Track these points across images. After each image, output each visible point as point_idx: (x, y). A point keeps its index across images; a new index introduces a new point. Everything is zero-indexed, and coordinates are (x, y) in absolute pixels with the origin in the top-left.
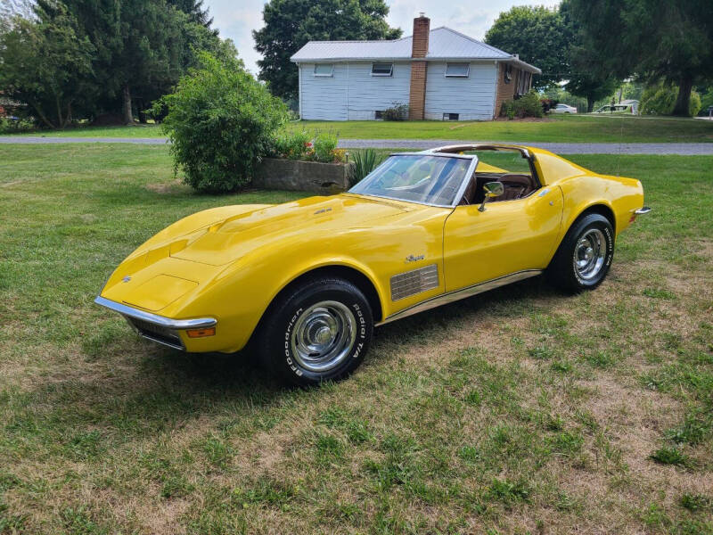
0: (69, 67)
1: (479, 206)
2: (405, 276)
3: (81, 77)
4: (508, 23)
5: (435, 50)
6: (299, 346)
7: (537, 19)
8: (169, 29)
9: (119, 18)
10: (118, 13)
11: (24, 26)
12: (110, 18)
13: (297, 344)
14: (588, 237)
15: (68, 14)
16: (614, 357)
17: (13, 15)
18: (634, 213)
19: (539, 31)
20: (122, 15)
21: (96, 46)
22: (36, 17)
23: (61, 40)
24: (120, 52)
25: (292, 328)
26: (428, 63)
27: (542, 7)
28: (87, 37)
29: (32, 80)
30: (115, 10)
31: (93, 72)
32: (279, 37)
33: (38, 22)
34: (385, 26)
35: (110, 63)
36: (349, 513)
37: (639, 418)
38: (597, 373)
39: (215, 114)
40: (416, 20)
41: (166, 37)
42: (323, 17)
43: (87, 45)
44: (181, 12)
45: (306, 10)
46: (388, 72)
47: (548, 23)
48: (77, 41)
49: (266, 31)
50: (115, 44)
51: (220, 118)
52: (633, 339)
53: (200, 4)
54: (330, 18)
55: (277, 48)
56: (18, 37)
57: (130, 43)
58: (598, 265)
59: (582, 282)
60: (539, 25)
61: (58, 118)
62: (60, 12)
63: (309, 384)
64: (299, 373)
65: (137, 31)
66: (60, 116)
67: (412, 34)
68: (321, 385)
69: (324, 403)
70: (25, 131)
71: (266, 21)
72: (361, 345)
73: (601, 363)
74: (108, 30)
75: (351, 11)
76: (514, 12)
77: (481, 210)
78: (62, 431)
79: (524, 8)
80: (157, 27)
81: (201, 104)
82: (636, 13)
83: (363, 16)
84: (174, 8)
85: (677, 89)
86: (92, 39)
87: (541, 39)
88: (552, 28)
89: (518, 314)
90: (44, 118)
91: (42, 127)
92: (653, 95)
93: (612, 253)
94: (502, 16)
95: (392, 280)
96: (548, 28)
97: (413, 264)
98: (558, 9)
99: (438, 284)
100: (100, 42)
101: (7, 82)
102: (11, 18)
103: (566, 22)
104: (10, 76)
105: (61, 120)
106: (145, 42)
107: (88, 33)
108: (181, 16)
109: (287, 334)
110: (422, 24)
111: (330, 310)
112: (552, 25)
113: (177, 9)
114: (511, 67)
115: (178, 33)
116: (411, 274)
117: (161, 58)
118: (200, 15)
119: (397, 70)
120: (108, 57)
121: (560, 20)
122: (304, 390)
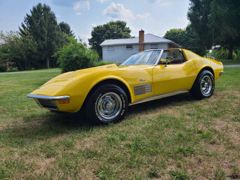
0: (30, 51)
1: (165, 65)
2: (139, 86)
3: (33, 54)
4: (170, 34)
5: (146, 40)
6: (101, 110)
7: (179, 32)
8: (62, 39)
9: (46, 36)
10: (46, 34)
11: (16, 39)
12: (43, 36)
13: (100, 109)
14: (204, 79)
15: (30, 35)
16: (220, 114)
17: (13, 36)
18: (221, 73)
19: (180, 36)
20: (47, 35)
21: (39, 44)
22: (20, 36)
23: (27, 43)
24: (46, 46)
25: (98, 101)
26: (145, 44)
27: (180, 29)
28: (36, 42)
29: (17, 55)
30: (45, 33)
31: (37, 52)
32: (96, 40)
33: (21, 38)
34: (130, 36)
35: (43, 49)
36: (120, 159)
37: (234, 129)
38: (214, 119)
39: (74, 55)
40: (140, 31)
41: (61, 41)
42: (110, 34)
43: (35, 44)
44: (65, 34)
45: (105, 32)
46: (131, 48)
47: (183, 33)
48: (33, 43)
49: (92, 39)
50: (45, 44)
51: (76, 57)
52: (226, 109)
53: (72, 31)
54: (112, 34)
55: (96, 44)
56: (14, 42)
57: (49, 43)
58: (210, 89)
59: (204, 95)
60: (180, 34)
61: (25, 67)
62: (28, 35)
63: (104, 124)
64: (101, 119)
65: (52, 40)
66: (26, 66)
67: (139, 36)
68: (109, 124)
69: (110, 129)
70: (15, 71)
71: (92, 36)
72: (124, 110)
73: (216, 116)
74: (43, 39)
75: (119, 32)
76: (171, 30)
77: (165, 66)
78: (11, 140)
79: (174, 29)
80: (58, 38)
81: (70, 53)
82: (212, 24)
83: (123, 33)
84: (63, 32)
85: (228, 51)
86: (38, 42)
87: (180, 38)
88: (184, 35)
89: (182, 105)
90: (21, 67)
91: (20, 70)
92: (220, 54)
93: (214, 85)
94: (168, 32)
95: (134, 87)
96: (183, 35)
97: (142, 82)
98: (185, 29)
99: (151, 91)
100: (40, 43)
101: (9, 56)
102: (12, 36)
103: (188, 33)
104: (11, 54)
105: (26, 68)
106: (54, 43)
107: (36, 40)
108: (65, 35)
109: (96, 103)
110: (142, 33)
111: (112, 97)
112: (184, 34)
113: (64, 33)
114: (172, 45)
115: (64, 40)
116: (141, 86)
117: (59, 47)
118: (72, 35)
119: (134, 47)
120: (42, 47)
121: (186, 33)
122: (102, 126)
